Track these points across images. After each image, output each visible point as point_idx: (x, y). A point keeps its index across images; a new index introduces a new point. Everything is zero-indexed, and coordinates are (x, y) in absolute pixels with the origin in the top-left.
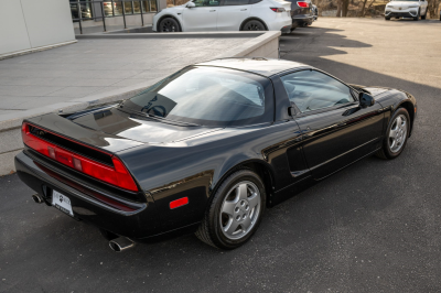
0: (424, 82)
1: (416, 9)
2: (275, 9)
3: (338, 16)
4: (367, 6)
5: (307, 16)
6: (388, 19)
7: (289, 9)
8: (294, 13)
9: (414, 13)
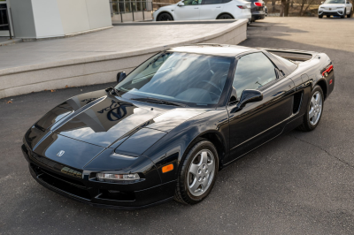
0: (340, 49)
1: (343, 10)
2: (240, 7)
3: (281, 16)
4: (304, 9)
5: (261, 13)
6: (321, 17)
7: (249, 7)
8: (252, 10)
9: (341, 12)
